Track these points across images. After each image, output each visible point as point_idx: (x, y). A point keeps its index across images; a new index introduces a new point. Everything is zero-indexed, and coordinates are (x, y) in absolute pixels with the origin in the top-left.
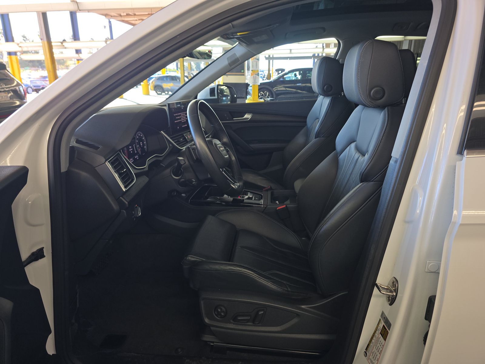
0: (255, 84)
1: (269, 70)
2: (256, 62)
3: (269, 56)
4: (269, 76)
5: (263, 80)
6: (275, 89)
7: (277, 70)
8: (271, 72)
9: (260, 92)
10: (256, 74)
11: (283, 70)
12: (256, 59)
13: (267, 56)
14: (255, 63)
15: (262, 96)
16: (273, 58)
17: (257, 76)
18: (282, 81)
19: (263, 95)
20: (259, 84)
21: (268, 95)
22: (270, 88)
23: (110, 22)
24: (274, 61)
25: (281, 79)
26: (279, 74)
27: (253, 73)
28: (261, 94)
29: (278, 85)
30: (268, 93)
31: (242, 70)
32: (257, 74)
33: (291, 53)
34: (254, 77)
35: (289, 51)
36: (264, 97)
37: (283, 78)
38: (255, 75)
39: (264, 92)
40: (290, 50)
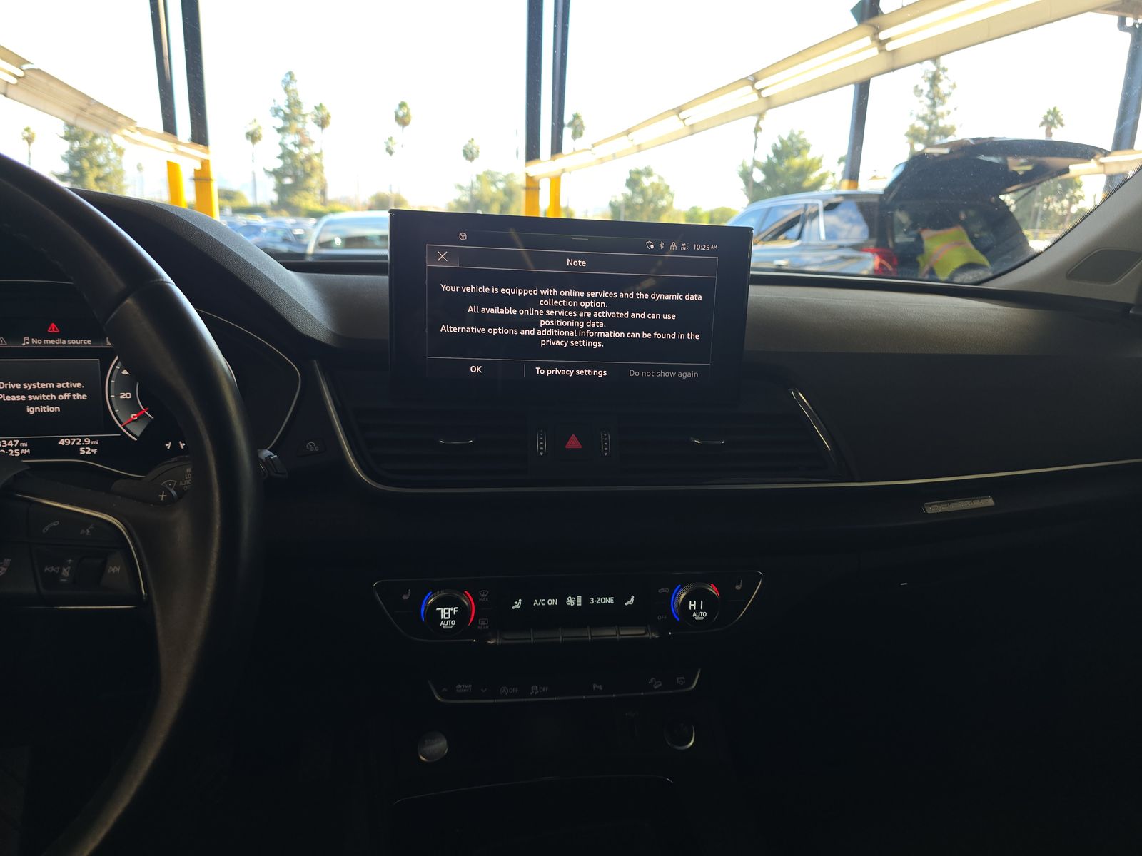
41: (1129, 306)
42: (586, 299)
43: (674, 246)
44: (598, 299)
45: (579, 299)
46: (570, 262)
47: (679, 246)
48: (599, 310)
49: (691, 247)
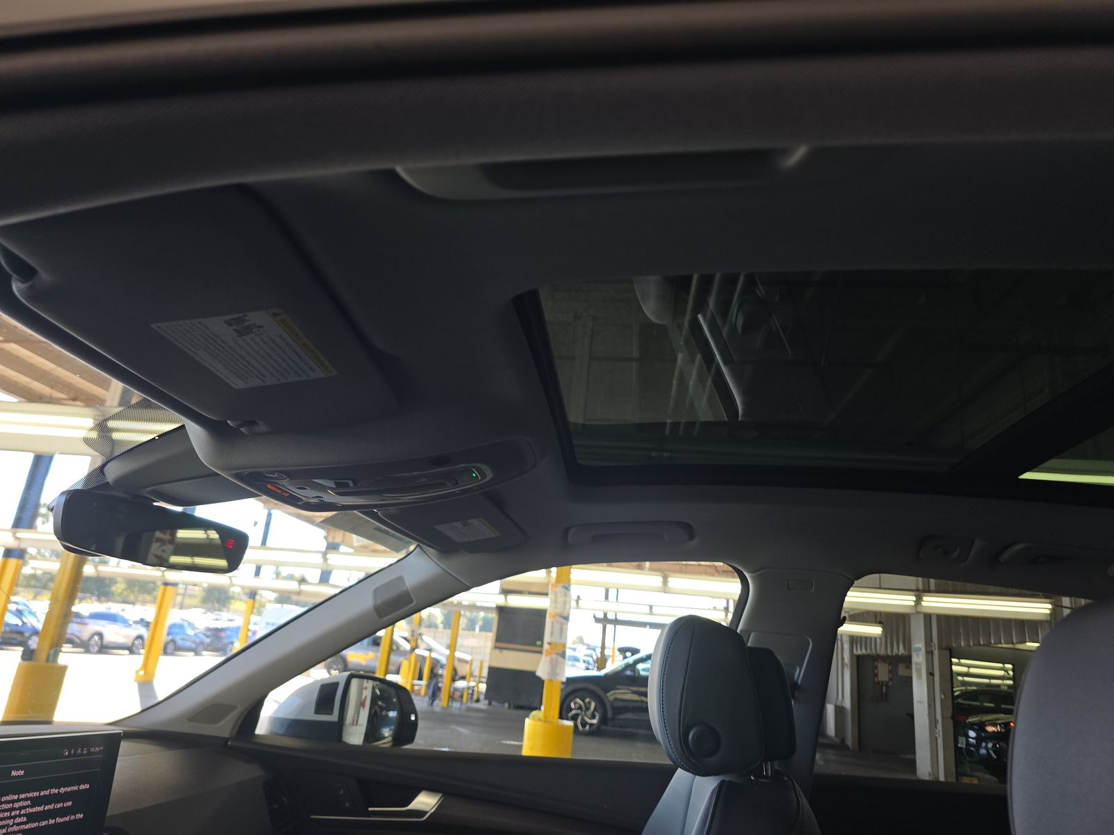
0: (553, 678)
1: (603, 648)
2: (562, 624)
3: (605, 615)
4: (601, 662)
5: (588, 669)
6: (611, 695)
7: (623, 651)
8: (607, 652)
9: (575, 698)
10: (557, 654)
11: (634, 651)
12: (560, 616)
13: (601, 616)
14: (557, 626)
15: (578, 709)
16: (616, 622)
17: (561, 659)
18: (629, 678)
19: (580, 708)
20: (564, 680)
21: (595, 709)
22: (601, 693)
23: (269, 515)
24: (617, 626)
25: (628, 673)
26: (625, 657)
27: (551, 649)
28: (577, 706)
29: (619, 687)
30: (593, 705)
31: (539, 640)
32: (560, 652)
33: (651, 613)
34: (552, 660)
35: (648, 610)
36: (583, 713)
37: (631, 671)
38: (554, 656)
39: (583, 701)
40: (649, 608)
41: (227, 740)
42: (18, 800)
43: (79, 751)
44: (26, 799)
45: (13, 801)
46: (14, 773)
47: (82, 750)
48: (24, 808)
49: (89, 751)
